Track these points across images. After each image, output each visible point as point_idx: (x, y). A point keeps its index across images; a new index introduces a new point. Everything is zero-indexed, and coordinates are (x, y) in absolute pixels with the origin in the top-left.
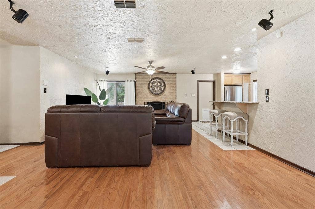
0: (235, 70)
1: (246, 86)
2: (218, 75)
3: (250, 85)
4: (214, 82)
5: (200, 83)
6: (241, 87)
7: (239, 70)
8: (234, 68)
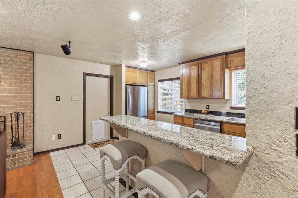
0: (141, 62)
1: (151, 87)
2: (116, 68)
3: (154, 85)
4: (111, 78)
5: (87, 78)
6: (146, 88)
7: (146, 62)
8: (140, 59)
